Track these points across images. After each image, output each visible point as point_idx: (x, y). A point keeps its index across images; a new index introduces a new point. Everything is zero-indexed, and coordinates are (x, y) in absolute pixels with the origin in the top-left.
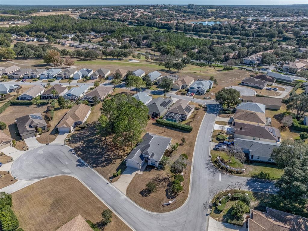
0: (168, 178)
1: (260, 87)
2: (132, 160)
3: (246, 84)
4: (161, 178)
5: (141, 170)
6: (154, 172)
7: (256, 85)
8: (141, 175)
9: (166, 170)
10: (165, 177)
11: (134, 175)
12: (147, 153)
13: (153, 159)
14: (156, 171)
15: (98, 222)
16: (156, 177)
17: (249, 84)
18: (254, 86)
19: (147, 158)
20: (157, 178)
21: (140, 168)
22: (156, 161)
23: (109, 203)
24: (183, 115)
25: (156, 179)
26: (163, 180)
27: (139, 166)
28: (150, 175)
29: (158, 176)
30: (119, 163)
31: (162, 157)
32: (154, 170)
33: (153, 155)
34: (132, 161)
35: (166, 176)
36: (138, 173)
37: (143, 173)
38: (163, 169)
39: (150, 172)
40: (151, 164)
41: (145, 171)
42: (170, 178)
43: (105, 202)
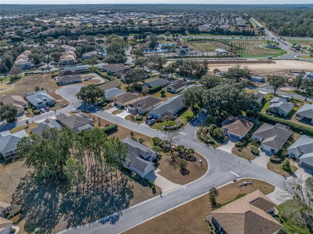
1: (78, 80)
3: (65, 83)
7: (75, 80)
8: (161, 170)
10: (170, 158)
11: (159, 175)
15: (212, 207)
16: (168, 162)
17: (67, 82)
18: (73, 82)
20: (170, 162)
23: (189, 199)
26: (174, 159)
28: (164, 165)
36: (158, 172)
42: (173, 155)
43: (186, 201)
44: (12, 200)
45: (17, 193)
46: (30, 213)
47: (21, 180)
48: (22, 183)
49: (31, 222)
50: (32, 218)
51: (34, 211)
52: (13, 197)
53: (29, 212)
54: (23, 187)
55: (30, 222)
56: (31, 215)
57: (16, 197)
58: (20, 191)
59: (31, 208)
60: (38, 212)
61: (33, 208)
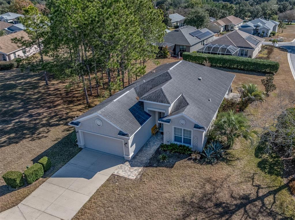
0: (261, 199)
2: (99, 118)
4: (224, 196)
5: (133, 163)
6: (188, 171)
8: (134, 182)
9: (239, 164)
10: (242, 193)
11: (102, 182)
12: (161, 98)
13: (183, 118)
14: (199, 166)
16: (199, 193)
19: (161, 116)
20: (206, 197)
21: (131, 154)
22: (197, 127)
24: (245, 48)
25: (201, 200)
26: (238, 207)
27: (126, 143)
28: (170, 183)
29: (208, 187)
30: (57, 139)
31: (214, 118)
32: (190, 163)
33: (182, 104)
34: (99, 122)
35: (247, 189)
36: (122, 173)
37: (142, 175)
38: (227, 161)
39: (174, 172)
40: (177, 139)
41: (149, 165)
42: (270, 198)
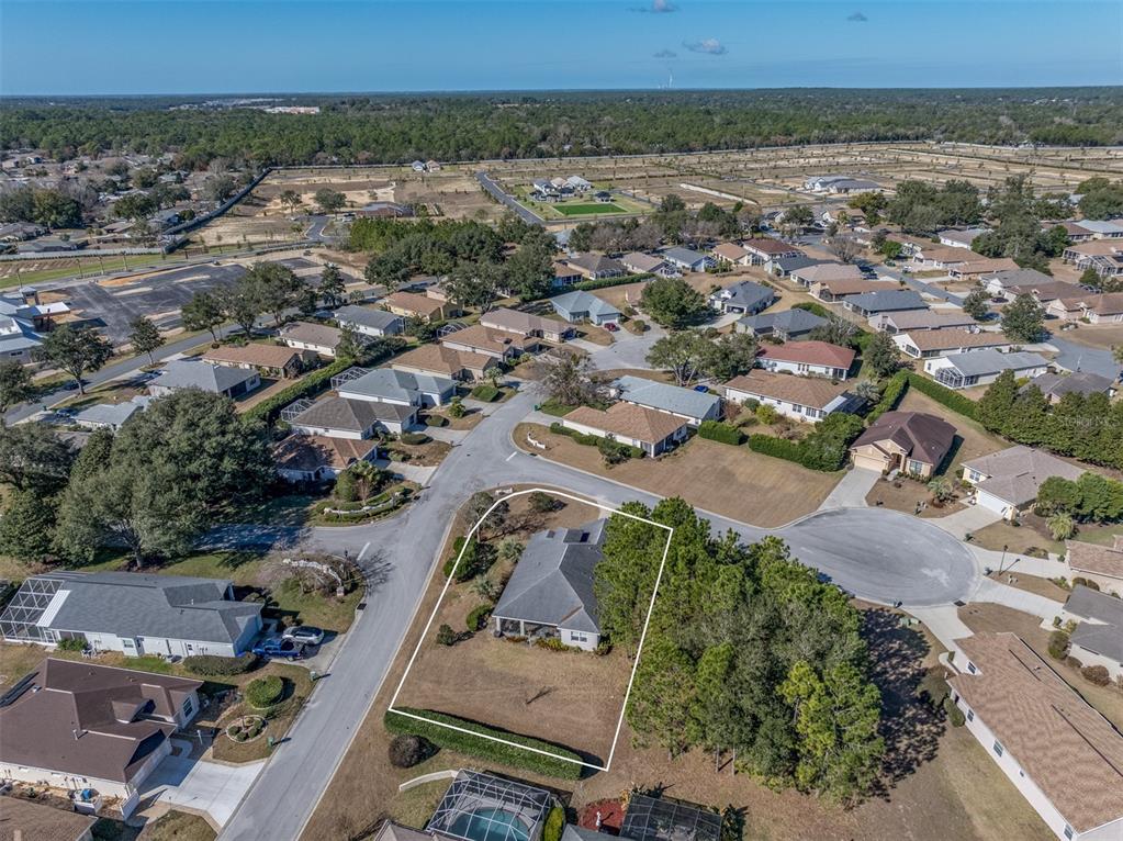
44: (940, 739)
45: (919, 752)
46: (904, 670)
47: (890, 791)
48: (891, 776)
49: (909, 652)
50: (905, 657)
51: (894, 668)
52: (935, 749)
53: (904, 674)
54: (893, 755)
55: (914, 654)
56: (904, 666)
57: (925, 742)
58: (906, 751)
59: (897, 680)
60: (885, 660)
61: (893, 678)
